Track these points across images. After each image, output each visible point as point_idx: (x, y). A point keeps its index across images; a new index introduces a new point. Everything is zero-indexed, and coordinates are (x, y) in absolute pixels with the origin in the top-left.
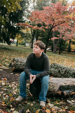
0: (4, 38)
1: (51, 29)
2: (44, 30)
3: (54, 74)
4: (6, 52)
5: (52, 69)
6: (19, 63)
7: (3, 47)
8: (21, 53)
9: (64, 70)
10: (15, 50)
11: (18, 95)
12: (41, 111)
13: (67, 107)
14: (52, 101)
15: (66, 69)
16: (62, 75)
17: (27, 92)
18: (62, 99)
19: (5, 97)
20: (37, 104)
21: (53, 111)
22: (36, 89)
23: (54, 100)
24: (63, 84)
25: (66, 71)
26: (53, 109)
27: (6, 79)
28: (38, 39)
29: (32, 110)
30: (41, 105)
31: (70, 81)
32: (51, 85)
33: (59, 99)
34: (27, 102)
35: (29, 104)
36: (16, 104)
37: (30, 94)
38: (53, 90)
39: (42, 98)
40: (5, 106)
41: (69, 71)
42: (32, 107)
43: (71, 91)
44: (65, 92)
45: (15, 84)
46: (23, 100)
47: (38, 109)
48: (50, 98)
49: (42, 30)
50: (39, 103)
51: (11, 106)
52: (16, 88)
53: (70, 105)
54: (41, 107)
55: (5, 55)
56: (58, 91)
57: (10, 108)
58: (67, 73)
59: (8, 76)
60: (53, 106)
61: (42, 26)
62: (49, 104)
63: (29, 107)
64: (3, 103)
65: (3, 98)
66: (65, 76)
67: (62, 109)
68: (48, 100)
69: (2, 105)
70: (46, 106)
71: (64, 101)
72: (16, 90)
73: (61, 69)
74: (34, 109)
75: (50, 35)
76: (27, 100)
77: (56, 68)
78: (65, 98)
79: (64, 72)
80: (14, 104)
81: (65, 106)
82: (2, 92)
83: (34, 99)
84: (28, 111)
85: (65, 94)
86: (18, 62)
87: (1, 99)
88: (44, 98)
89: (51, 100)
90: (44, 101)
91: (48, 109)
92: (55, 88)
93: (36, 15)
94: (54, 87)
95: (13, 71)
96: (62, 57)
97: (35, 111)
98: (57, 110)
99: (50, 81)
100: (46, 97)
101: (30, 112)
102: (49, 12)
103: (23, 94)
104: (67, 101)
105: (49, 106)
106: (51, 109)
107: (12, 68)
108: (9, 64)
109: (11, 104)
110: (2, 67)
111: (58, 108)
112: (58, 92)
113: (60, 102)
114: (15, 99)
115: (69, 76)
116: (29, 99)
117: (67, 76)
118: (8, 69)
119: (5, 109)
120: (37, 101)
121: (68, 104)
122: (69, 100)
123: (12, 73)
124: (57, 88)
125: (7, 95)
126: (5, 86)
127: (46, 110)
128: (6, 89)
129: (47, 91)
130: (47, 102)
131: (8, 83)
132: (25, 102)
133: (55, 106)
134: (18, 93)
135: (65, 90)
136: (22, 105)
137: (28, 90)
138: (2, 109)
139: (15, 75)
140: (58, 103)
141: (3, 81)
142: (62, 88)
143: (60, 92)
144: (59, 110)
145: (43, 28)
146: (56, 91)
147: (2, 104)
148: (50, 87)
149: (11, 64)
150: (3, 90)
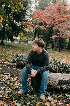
0: (8, 36)
1: (52, 28)
2: (45, 29)
3: (53, 70)
4: (9, 49)
5: (52, 65)
6: (22, 59)
7: (7, 44)
8: (23, 50)
9: (63, 66)
10: (18, 47)
11: (20, 89)
12: (41, 104)
13: (65, 101)
14: (52, 95)
15: (65, 66)
16: (61, 71)
17: (29, 86)
18: (61, 93)
19: (8, 90)
20: (37, 98)
21: (52, 104)
22: (36, 83)
23: (53, 94)
24: (62, 79)
25: (65, 67)
26: (52, 102)
27: (9, 74)
28: (40, 37)
29: (33, 102)
30: (41, 98)
31: (68, 76)
32: (50, 80)
33: (58, 93)
34: (29, 95)
35: (30, 97)
36: (18, 97)
37: (31, 88)
38: (52, 84)
39: (42, 91)
40: (8, 98)
41: (68, 67)
42: (33, 100)
43: (69, 86)
44: (64, 87)
45: (17, 78)
46: (24, 94)
47: (38, 102)
48: (49, 92)
49: (43, 28)
50: (39, 96)
51: (13, 98)
52: (18, 82)
53: (68, 99)
54: (41, 100)
55: (8, 52)
56: (57, 85)
57: (12, 100)
58: (66, 69)
59: (11, 71)
60: (52, 99)
61: (43, 25)
62: (49, 97)
63: (30, 100)
64: (7, 95)
65: (7, 91)
66: (64, 71)
67: (61, 102)
68: (48, 93)
69: (5, 98)
70: (46, 99)
71: (63, 95)
72: (18, 84)
73: (60, 65)
74: (35, 102)
75: (51, 33)
76: (28, 93)
77: (56, 64)
78: (64, 92)
79: (63, 68)
80: (17, 96)
81: (64, 100)
82: (6, 86)
83: (34, 92)
84: (29, 103)
85: (64, 89)
86: (20, 58)
87: (4, 92)
88: (44, 92)
89: (50, 93)
90: (44, 95)
91: (47, 102)
92: (54, 83)
93: (38, 14)
94: (54, 81)
95: (16, 67)
96: (61, 54)
97: (35, 103)
98: (56, 103)
99: (49, 76)
100: (46, 91)
101: (31, 104)
102: (50, 12)
103: (25, 87)
104: (66, 95)
105: (48, 99)
106: (50, 102)
107: (15, 64)
108: (12, 60)
109: (13, 97)
110: (6, 63)
111: (57, 101)
112: (57, 87)
113: (59, 96)
114: (17, 92)
115: (68, 72)
116: (30, 92)
117: (66, 72)
118: (11, 64)
119: (8, 101)
120: (38, 94)
121: (66, 98)
122: (67, 94)
123: (15, 69)
124: (56, 83)
125: (10, 88)
126: (8, 80)
127: (45, 103)
128: (9, 83)
129: (47, 85)
130: (46, 96)
131: (11, 77)
132: (27, 95)
133: (54, 99)
134: (20, 87)
135: (64, 85)
136: (24, 97)
137: (29, 84)
138: (5, 101)
139: (18, 70)
140: (57, 97)
141: (6, 75)
142: (61, 83)
143: (59, 87)
144: (58, 103)
145: (44, 26)
146: (55, 85)
147: (5, 96)
148: (50, 81)
149: (14, 60)
150: (6, 84)
